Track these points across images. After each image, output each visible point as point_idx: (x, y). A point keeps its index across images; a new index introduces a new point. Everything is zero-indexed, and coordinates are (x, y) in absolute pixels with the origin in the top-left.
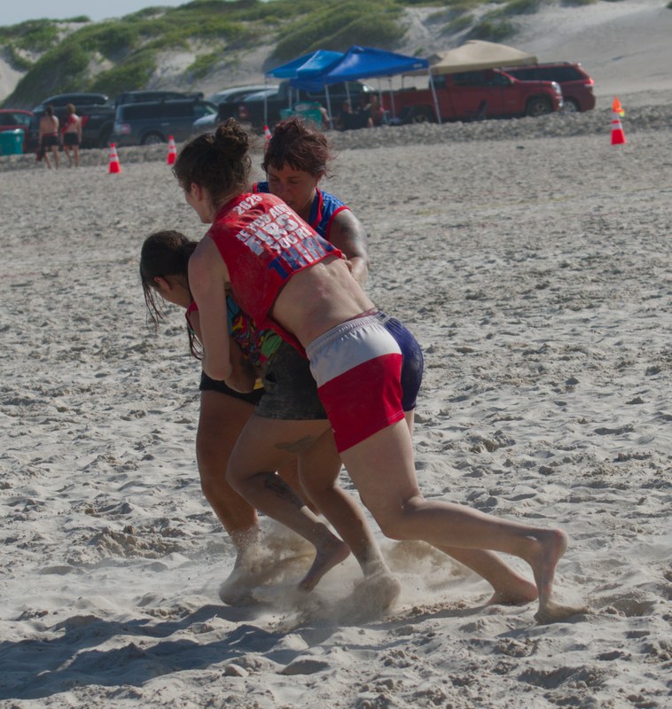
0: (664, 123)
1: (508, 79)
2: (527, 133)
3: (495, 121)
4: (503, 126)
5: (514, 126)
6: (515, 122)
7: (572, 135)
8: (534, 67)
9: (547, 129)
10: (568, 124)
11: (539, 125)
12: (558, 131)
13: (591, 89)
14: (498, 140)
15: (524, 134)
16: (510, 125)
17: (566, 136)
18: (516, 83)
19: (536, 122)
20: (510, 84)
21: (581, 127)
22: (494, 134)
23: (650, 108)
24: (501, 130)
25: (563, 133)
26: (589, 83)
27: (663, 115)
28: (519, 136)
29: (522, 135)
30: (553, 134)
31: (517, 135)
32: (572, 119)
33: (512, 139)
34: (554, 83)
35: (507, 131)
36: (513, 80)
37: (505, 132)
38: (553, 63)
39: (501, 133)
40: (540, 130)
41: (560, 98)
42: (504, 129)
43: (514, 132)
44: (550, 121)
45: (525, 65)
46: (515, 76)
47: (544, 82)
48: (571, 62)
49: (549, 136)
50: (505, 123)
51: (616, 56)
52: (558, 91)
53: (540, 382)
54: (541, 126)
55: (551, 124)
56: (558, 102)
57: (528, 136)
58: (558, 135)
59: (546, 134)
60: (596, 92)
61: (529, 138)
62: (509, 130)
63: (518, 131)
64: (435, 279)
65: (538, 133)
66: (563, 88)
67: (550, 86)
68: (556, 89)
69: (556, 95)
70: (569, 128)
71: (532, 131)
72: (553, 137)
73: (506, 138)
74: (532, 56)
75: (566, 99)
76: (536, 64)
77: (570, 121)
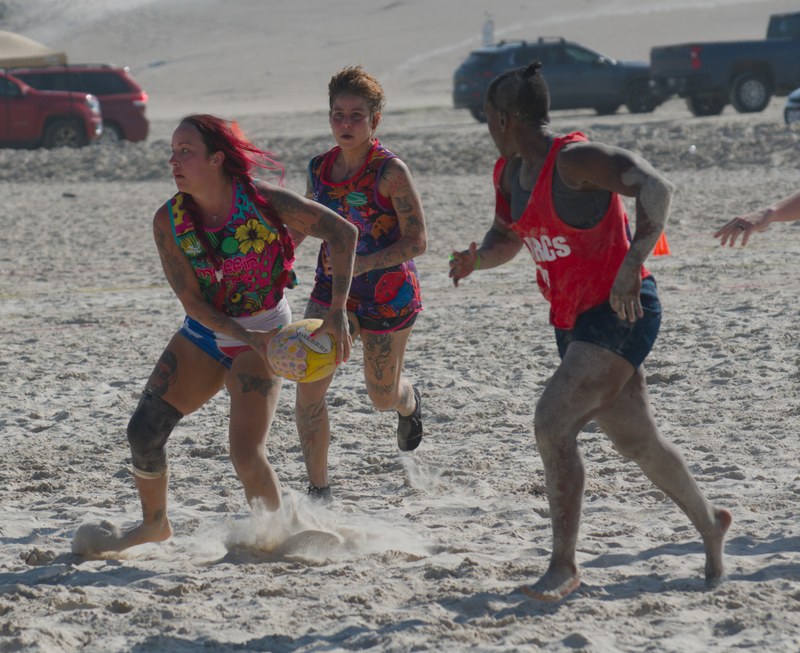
0: (293, 167)
1: (18, 88)
2: (67, 174)
3: (11, 152)
4: (27, 160)
5: (45, 161)
6: (44, 155)
7: (142, 179)
8: (62, 69)
9: (100, 168)
10: (134, 162)
11: (85, 161)
12: (118, 172)
13: (142, 108)
14: (19, 182)
15: (61, 173)
16: (38, 159)
17: (132, 180)
18: (29, 93)
19: (80, 156)
20: (20, 96)
21: (155, 167)
22: (13, 172)
23: (266, 142)
24: (23, 166)
25: (125, 175)
26: (141, 98)
27: (289, 153)
28: (53, 178)
29: (58, 176)
30: (109, 176)
31: (50, 175)
32: (138, 153)
33: (43, 182)
34: (89, 97)
35: (32, 167)
36: (25, 88)
37: (31, 170)
38: (85, 65)
39: (23, 171)
40: (87, 169)
41: (98, 120)
42: (28, 165)
43: (45, 171)
44: (104, 156)
45: (46, 66)
46: (28, 83)
47: (76, 94)
48: (114, 65)
49: (103, 179)
50: (28, 156)
51: (154, 61)
52: (96, 109)
53: (512, 638)
54: (89, 163)
55: (105, 161)
56: (94, 127)
57: (69, 177)
58: (118, 178)
59: (98, 175)
60: (149, 115)
61: (71, 181)
62: (36, 167)
63: (53, 169)
64: (108, 416)
65: (84, 173)
66: (102, 105)
67: (83, 100)
68: (91, 106)
69: (91, 115)
70: (134, 169)
71: (75, 170)
72: (110, 181)
73: (32, 179)
74: (58, 51)
75: (107, 122)
76: (65, 65)
77: (136, 158)
